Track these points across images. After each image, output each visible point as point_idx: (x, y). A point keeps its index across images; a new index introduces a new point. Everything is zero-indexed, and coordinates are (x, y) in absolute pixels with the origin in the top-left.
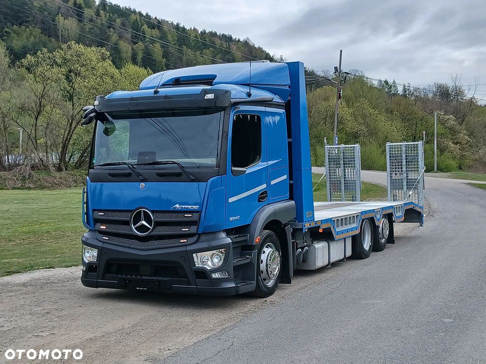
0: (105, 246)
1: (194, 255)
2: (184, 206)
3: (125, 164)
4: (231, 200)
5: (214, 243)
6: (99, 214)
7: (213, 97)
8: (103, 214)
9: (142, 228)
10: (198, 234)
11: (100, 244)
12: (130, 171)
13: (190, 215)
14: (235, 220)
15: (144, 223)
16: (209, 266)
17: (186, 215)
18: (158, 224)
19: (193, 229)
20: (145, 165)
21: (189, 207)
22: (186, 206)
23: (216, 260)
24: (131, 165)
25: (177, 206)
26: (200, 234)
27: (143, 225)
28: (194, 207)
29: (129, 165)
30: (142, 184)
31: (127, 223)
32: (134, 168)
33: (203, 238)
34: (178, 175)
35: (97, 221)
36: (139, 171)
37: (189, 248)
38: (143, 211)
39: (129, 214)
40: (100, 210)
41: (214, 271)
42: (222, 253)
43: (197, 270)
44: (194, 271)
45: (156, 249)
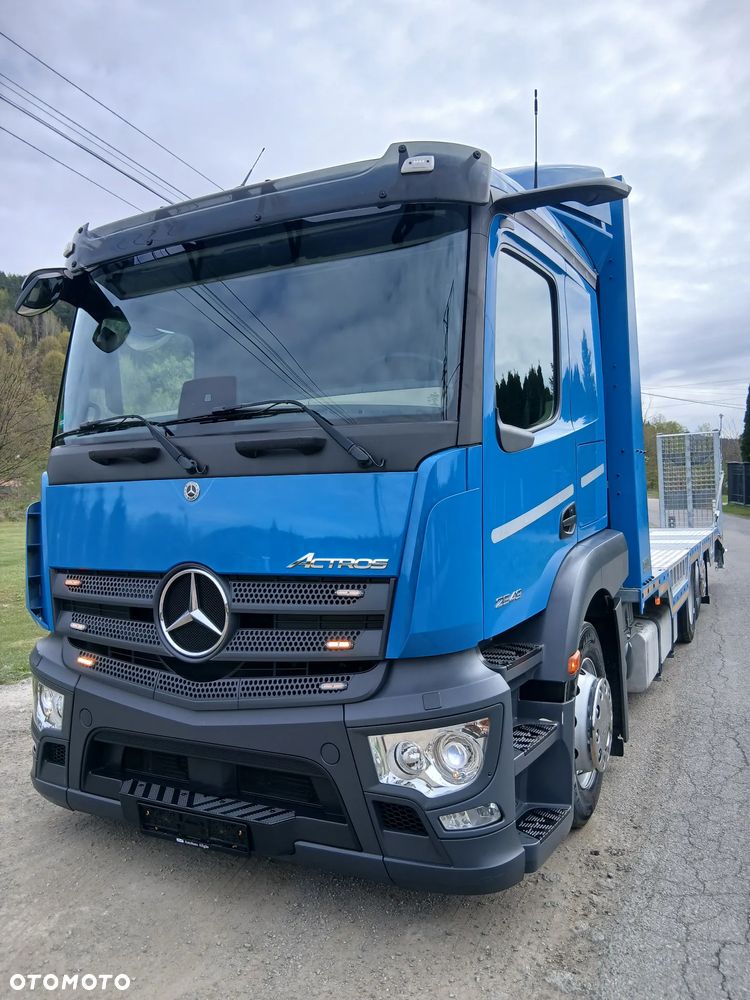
0: (86, 687)
1: (372, 740)
2: (332, 560)
3: (142, 423)
4: (498, 535)
5: (449, 701)
6: (69, 582)
7: (431, 166)
8: (76, 582)
9: (192, 635)
10: (385, 660)
11: (71, 681)
12: (156, 445)
13: (355, 593)
15: (198, 615)
16: (432, 784)
17: (340, 592)
18: (245, 620)
19: (368, 643)
20: (202, 420)
21: (353, 561)
22: (341, 560)
23: (453, 761)
24: (160, 425)
25: (310, 557)
26: (391, 663)
27: (195, 623)
28: (370, 561)
29: (156, 427)
30: (191, 483)
31: (144, 615)
32: (171, 434)
33: (402, 677)
34: (313, 448)
35: (63, 604)
36: (182, 442)
37: (354, 715)
38: (196, 575)
39: (153, 586)
40: (73, 572)
41: (451, 803)
42: (473, 731)
43: (387, 799)
44: (375, 803)
45: (239, 709)
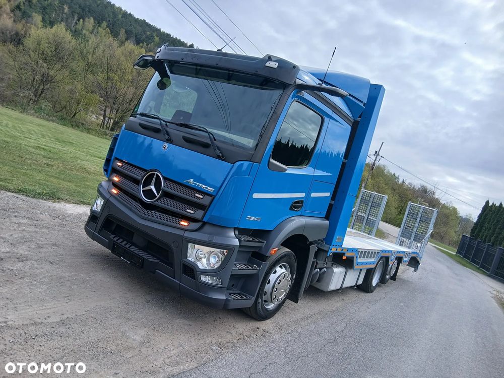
0: (112, 199)
1: (190, 245)
2: (198, 184)
3: (159, 119)
4: (256, 196)
5: (217, 240)
6: (118, 164)
8: (121, 165)
9: (148, 193)
10: (202, 221)
11: (108, 196)
12: (160, 127)
13: (201, 197)
14: (253, 220)
15: (153, 188)
16: (202, 264)
17: (197, 195)
18: (166, 194)
19: (199, 214)
20: (176, 124)
21: (204, 186)
22: (200, 185)
23: (213, 260)
24: (164, 121)
25: (192, 180)
26: (204, 224)
27: (151, 190)
28: (209, 188)
29: (162, 121)
30: (166, 144)
31: (137, 182)
32: (167, 126)
33: (207, 228)
34: (206, 146)
35: (114, 171)
36: (168, 129)
37: (187, 234)
38: (157, 175)
39: (143, 173)
40: (121, 161)
41: (206, 272)
42: (223, 254)
43: (187, 264)
44: (183, 264)
45: (154, 222)
